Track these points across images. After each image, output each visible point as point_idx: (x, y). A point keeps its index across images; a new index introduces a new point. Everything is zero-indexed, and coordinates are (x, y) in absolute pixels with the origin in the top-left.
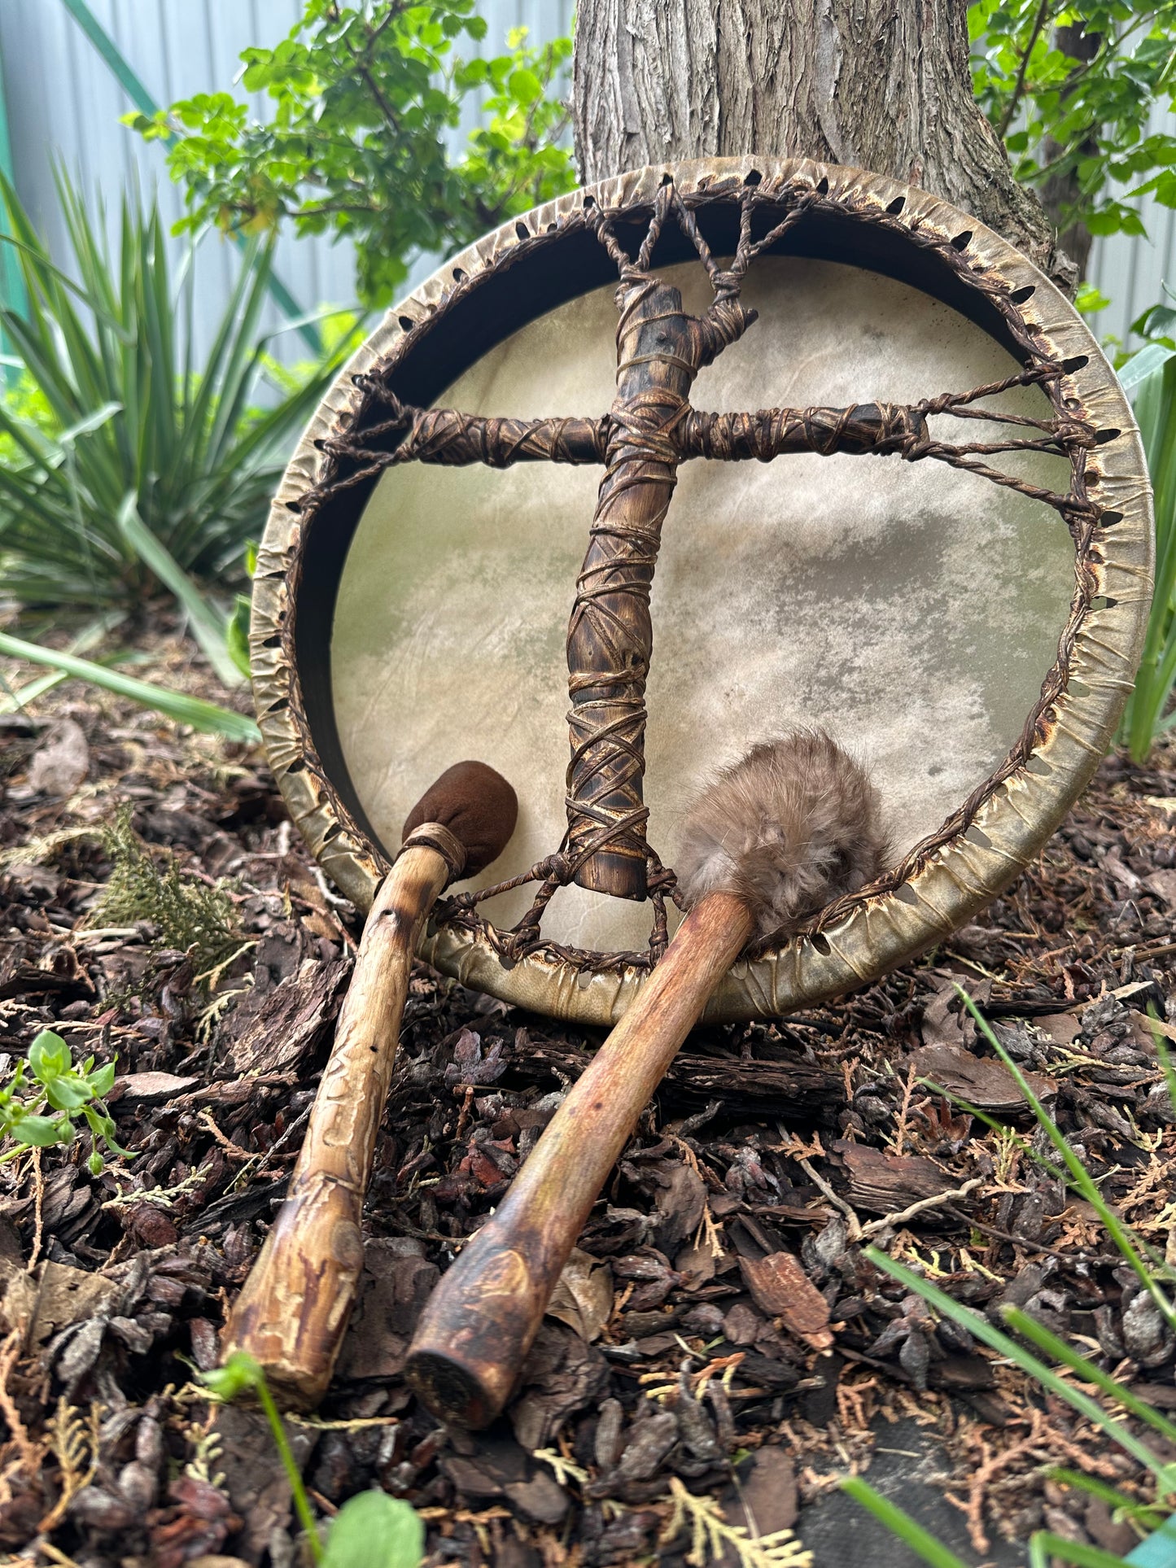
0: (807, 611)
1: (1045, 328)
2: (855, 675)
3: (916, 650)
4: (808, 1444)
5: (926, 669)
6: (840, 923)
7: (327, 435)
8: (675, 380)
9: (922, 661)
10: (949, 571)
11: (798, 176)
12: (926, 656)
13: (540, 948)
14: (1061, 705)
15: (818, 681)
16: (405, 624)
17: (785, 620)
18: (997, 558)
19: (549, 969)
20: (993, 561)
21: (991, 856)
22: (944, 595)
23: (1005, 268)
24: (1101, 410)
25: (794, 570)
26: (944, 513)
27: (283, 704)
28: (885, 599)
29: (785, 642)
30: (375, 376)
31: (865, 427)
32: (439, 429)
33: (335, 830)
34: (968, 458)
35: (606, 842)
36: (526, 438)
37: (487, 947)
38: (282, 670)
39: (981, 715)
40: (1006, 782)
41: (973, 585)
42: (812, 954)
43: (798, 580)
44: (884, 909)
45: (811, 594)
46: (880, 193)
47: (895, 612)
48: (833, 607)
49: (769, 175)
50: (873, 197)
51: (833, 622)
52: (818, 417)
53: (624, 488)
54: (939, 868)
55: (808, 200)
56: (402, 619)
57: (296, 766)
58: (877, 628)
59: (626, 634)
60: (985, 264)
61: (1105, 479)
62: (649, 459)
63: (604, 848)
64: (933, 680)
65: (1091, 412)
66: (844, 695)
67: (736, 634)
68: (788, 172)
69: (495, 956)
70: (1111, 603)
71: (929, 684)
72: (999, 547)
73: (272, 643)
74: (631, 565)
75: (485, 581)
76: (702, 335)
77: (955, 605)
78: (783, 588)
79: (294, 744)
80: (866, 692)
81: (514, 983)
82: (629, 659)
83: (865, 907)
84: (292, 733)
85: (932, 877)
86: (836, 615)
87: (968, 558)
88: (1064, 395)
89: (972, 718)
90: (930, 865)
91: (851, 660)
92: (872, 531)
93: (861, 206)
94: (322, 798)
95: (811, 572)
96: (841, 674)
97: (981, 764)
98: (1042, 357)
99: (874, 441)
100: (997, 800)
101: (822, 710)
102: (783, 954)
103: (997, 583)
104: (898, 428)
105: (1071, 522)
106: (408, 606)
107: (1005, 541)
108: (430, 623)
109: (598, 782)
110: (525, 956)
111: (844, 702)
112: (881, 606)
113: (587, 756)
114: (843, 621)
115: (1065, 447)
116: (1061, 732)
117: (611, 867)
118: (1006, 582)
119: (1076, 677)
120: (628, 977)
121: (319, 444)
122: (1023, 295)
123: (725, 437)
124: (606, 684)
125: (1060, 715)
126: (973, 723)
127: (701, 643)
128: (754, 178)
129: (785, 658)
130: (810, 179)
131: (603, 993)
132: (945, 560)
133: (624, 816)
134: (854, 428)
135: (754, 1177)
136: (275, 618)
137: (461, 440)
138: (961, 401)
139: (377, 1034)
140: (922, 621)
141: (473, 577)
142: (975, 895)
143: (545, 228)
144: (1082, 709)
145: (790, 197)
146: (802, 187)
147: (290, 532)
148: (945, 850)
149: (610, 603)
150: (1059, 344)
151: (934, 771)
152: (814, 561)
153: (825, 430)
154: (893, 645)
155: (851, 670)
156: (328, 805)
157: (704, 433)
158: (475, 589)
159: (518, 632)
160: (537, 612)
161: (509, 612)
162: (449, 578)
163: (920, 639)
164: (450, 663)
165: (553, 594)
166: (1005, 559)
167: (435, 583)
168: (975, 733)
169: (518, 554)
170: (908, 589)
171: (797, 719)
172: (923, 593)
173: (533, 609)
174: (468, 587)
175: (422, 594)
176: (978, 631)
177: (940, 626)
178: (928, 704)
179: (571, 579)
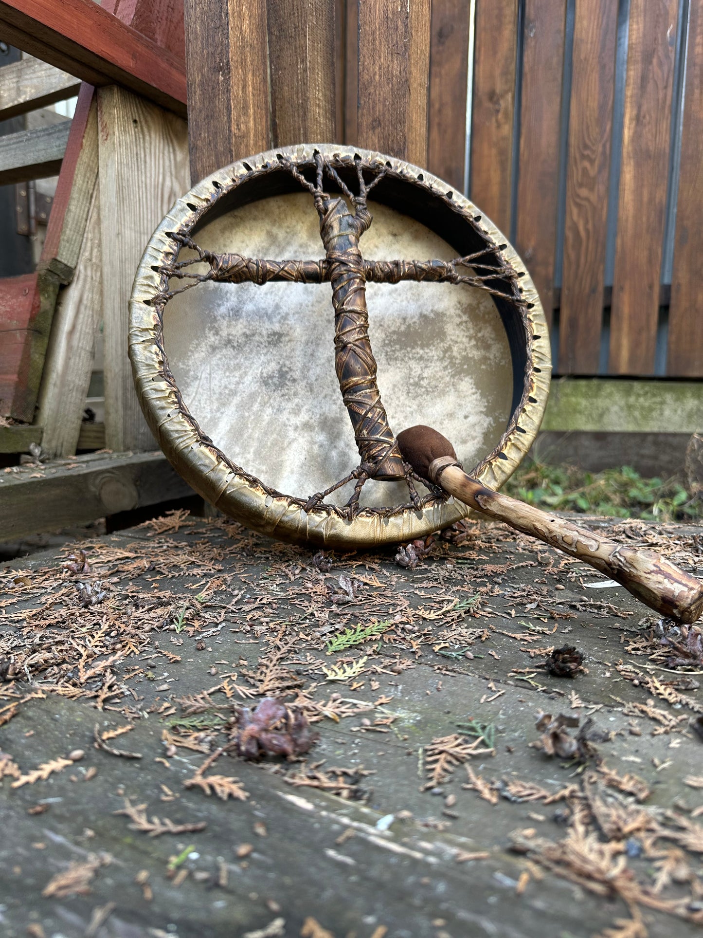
0: (398, 354)
1: (489, 232)
2: (425, 381)
3: (445, 368)
5: (451, 376)
7: (159, 264)
9: (449, 373)
10: (449, 335)
11: (377, 159)
12: (450, 371)
13: (362, 511)
14: (534, 376)
15: (411, 384)
16: (192, 373)
17: (389, 359)
18: (465, 329)
19: (370, 520)
20: (463, 330)
21: (527, 437)
22: (450, 345)
23: (469, 207)
24: (516, 265)
25: (387, 337)
26: (441, 311)
28: (428, 348)
29: (392, 369)
30: (180, 233)
31: (439, 270)
35: (392, 452)
36: (283, 269)
37: (336, 516)
39: (476, 393)
40: (525, 407)
41: (459, 340)
43: (390, 341)
44: (498, 463)
45: (398, 347)
46: (413, 171)
47: (434, 353)
48: (408, 352)
49: (364, 157)
50: (411, 172)
51: (409, 358)
52: (420, 264)
53: (355, 291)
54: (513, 444)
55: (385, 170)
58: (428, 360)
59: (371, 359)
61: (525, 291)
64: (455, 380)
65: (513, 265)
66: (423, 390)
68: (373, 157)
69: (341, 520)
70: (539, 337)
71: (454, 382)
72: (464, 324)
75: (234, 347)
77: (455, 349)
78: (385, 345)
79: (192, 433)
80: (431, 388)
81: (353, 531)
83: (491, 464)
84: (188, 427)
85: (511, 449)
86: (410, 355)
87: (454, 329)
88: (504, 259)
89: (474, 394)
90: (509, 443)
91: (421, 375)
94: (218, 459)
95: (395, 337)
96: (419, 381)
97: (482, 412)
98: (492, 243)
99: (441, 276)
101: (417, 396)
103: (468, 339)
106: (190, 363)
107: (466, 322)
108: (208, 371)
110: (356, 517)
112: (427, 351)
114: (414, 358)
115: (508, 279)
116: (537, 387)
120: (405, 515)
121: (155, 268)
122: (478, 219)
123: (382, 271)
126: (474, 397)
130: (383, 161)
131: (396, 526)
132: (446, 330)
134: (434, 270)
136: (157, 365)
140: (444, 356)
141: (226, 345)
143: (260, 167)
144: (541, 377)
145: (377, 167)
146: (381, 164)
147: (151, 317)
149: (361, 344)
150: (495, 239)
151: (466, 417)
152: (395, 332)
153: (423, 270)
154: (436, 367)
155: (423, 378)
157: (372, 270)
158: (229, 351)
159: (262, 373)
160: (269, 362)
161: (253, 363)
162: (211, 346)
163: (446, 364)
164: (227, 392)
165: (275, 352)
166: (468, 329)
167: (204, 349)
168: (476, 400)
169: (248, 332)
170: (436, 343)
171: (407, 402)
172: (442, 345)
173: (265, 361)
174: (224, 350)
175: (196, 355)
176: (466, 359)
177: (452, 358)
178: (456, 390)
179: (282, 345)
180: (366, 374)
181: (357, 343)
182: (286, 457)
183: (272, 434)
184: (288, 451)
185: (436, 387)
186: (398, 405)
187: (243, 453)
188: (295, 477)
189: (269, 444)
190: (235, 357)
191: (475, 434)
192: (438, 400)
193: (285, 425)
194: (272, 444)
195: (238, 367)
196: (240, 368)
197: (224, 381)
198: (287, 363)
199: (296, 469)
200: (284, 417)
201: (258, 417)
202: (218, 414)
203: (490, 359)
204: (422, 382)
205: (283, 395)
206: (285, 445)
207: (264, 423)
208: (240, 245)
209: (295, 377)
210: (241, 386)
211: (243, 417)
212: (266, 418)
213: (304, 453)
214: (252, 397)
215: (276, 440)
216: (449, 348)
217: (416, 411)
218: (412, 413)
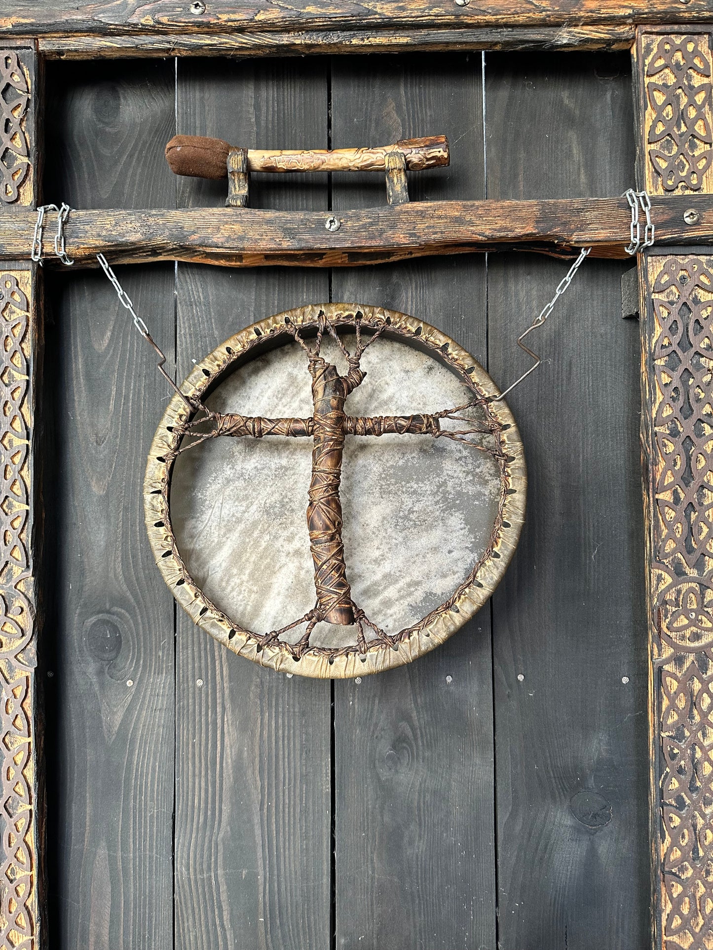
0: (392, 487)
2: (415, 514)
3: (437, 503)
5: (442, 511)
7: (174, 425)
9: (440, 507)
10: (446, 470)
12: (441, 505)
15: (400, 517)
16: (208, 502)
17: (383, 492)
18: (463, 464)
19: (316, 659)
21: (483, 591)
22: (445, 480)
25: (384, 471)
26: (441, 446)
28: (423, 482)
29: (384, 502)
39: (465, 528)
41: (456, 475)
43: (387, 475)
45: (393, 481)
47: (427, 487)
48: (402, 486)
51: (403, 492)
56: (206, 500)
58: (421, 494)
64: (445, 515)
66: (411, 523)
72: (463, 459)
75: (245, 480)
77: (450, 484)
78: (381, 479)
80: (420, 521)
86: (404, 489)
87: (453, 464)
89: (462, 529)
91: (412, 508)
92: (414, 454)
95: (392, 472)
96: (409, 514)
97: (467, 548)
100: (483, 569)
101: (404, 530)
103: (465, 474)
107: (465, 457)
108: (221, 501)
111: (412, 525)
112: (421, 485)
114: (407, 491)
118: (468, 473)
126: (463, 532)
129: (385, 508)
132: (444, 465)
133: (343, 591)
140: (438, 491)
141: (239, 478)
143: (268, 331)
148: (467, 590)
151: (450, 552)
152: (392, 467)
154: (428, 501)
155: (413, 512)
156: (200, 598)
158: (240, 483)
159: (265, 503)
160: (273, 493)
161: (259, 493)
162: (226, 478)
163: (438, 498)
164: (234, 520)
165: (279, 485)
166: (467, 464)
167: (220, 482)
168: (464, 535)
169: (259, 467)
170: (431, 478)
171: (393, 535)
172: (437, 479)
173: (270, 492)
174: (237, 482)
175: (213, 487)
176: (459, 494)
177: (445, 493)
178: (444, 525)
179: (286, 478)
182: (274, 580)
183: (266, 558)
184: (278, 575)
185: (425, 521)
186: (384, 537)
187: (240, 575)
188: (281, 598)
189: (262, 567)
190: (245, 489)
191: (456, 569)
192: (425, 534)
193: (279, 551)
194: (265, 567)
195: (246, 497)
196: (248, 498)
197: (233, 509)
198: (289, 494)
199: (283, 591)
200: (278, 544)
201: (257, 543)
202: (224, 539)
203: (485, 495)
204: (411, 516)
205: (281, 524)
206: (276, 568)
207: (261, 548)
208: (263, 386)
209: (294, 507)
210: (246, 514)
211: (244, 543)
212: (264, 544)
213: (292, 577)
214: (255, 524)
215: (269, 564)
216: (444, 483)
217: (401, 543)
218: (396, 545)
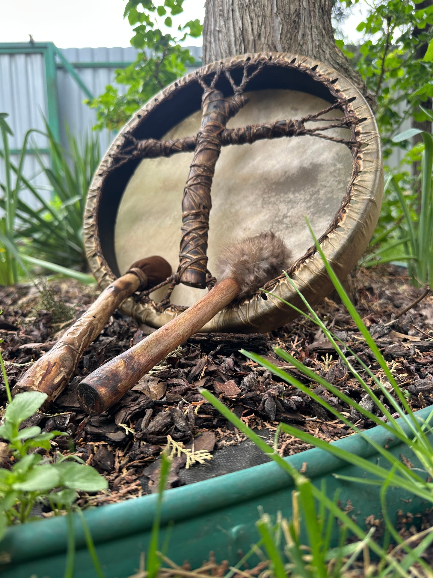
0: (272, 199)
1: (342, 90)
2: (288, 219)
3: (308, 208)
4: (225, 434)
5: (312, 214)
6: (271, 289)
7: (113, 153)
8: (219, 119)
9: (310, 212)
10: (320, 181)
11: (262, 56)
12: (312, 210)
13: (169, 307)
14: (348, 207)
15: (276, 222)
17: (264, 203)
18: (337, 175)
19: (172, 314)
20: (335, 176)
22: (318, 189)
23: (329, 74)
24: (361, 112)
25: (268, 186)
26: (318, 163)
27: (92, 236)
28: (298, 193)
29: (264, 210)
30: (128, 132)
31: (282, 127)
32: (147, 145)
33: (105, 275)
34: (317, 132)
35: (190, 265)
36: (174, 144)
37: (152, 308)
38: (92, 226)
40: (328, 235)
41: (328, 185)
42: (261, 300)
43: (269, 190)
44: (286, 282)
45: (274, 194)
46: (289, 58)
47: (302, 197)
48: (281, 197)
49: (253, 58)
50: (286, 59)
51: (280, 202)
52: (266, 125)
53: (201, 151)
54: (305, 267)
55: (265, 62)
57: (95, 255)
58: (295, 202)
59: (200, 198)
60: (322, 74)
61: (362, 133)
62: (209, 142)
63: (189, 267)
64: (315, 218)
65: (357, 113)
66: (284, 226)
67: (248, 209)
68: (259, 56)
69: (154, 311)
70: (365, 172)
71: (313, 219)
72: (337, 172)
73: (90, 217)
74: (202, 176)
76: (229, 106)
77: (322, 192)
78: (264, 193)
79: (94, 249)
80: (292, 224)
81: (160, 320)
82: (202, 207)
83: (279, 282)
84: (94, 245)
85: (303, 270)
86: (282, 199)
87: (327, 176)
88: (348, 109)
90: (302, 266)
91: (287, 214)
92: (294, 171)
93: (282, 62)
94: (102, 264)
95: (274, 187)
96: (283, 219)
98: (341, 99)
99: (285, 131)
100: (325, 241)
102: (251, 301)
103: (336, 184)
104: (293, 125)
105: (351, 148)
107: (339, 170)
109: (189, 246)
110: (164, 310)
111: (284, 228)
112: (297, 195)
113: (186, 238)
114: (284, 201)
115: (348, 125)
116: (347, 216)
117: (192, 274)
118: (339, 182)
119: (353, 198)
121: (110, 155)
122: (334, 82)
123: (236, 135)
124: (193, 215)
125: (347, 211)
127: (236, 214)
128: (249, 59)
129: (264, 216)
130: (266, 57)
132: (319, 178)
133: (197, 257)
134: (278, 127)
135: (229, 365)
136: (92, 210)
137: (154, 148)
138: (314, 117)
139: (97, 314)
140: (311, 198)
142: (317, 275)
143: (183, 83)
144: (355, 208)
145: (259, 63)
146: (263, 59)
147: (99, 183)
148: (307, 261)
149: (195, 188)
150: (346, 94)
152: (275, 183)
153: (268, 129)
154: (301, 207)
155: (287, 217)
156: (104, 267)
157: (229, 135)
163: (309, 204)
166: (339, 175)
170: (306, 188)
172: (312, 189)
177: (317, 199)
180: (193, 208)
181: (192, 187)
